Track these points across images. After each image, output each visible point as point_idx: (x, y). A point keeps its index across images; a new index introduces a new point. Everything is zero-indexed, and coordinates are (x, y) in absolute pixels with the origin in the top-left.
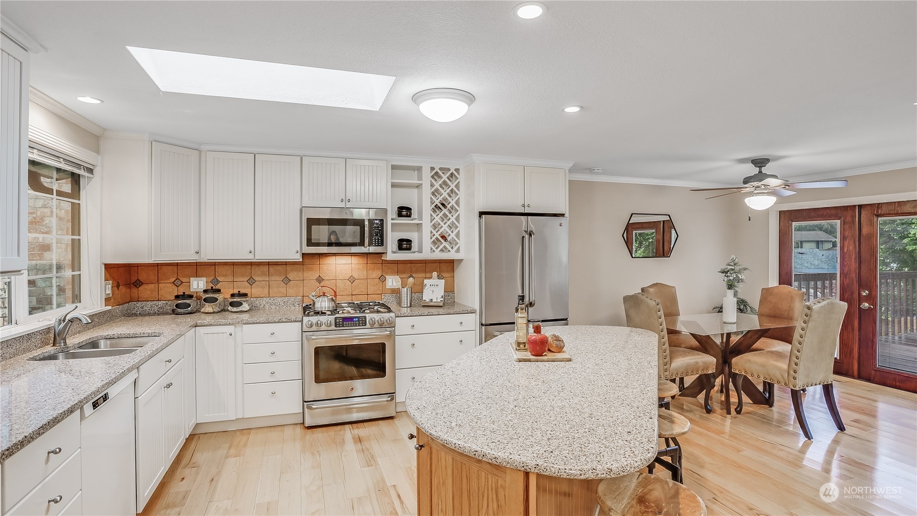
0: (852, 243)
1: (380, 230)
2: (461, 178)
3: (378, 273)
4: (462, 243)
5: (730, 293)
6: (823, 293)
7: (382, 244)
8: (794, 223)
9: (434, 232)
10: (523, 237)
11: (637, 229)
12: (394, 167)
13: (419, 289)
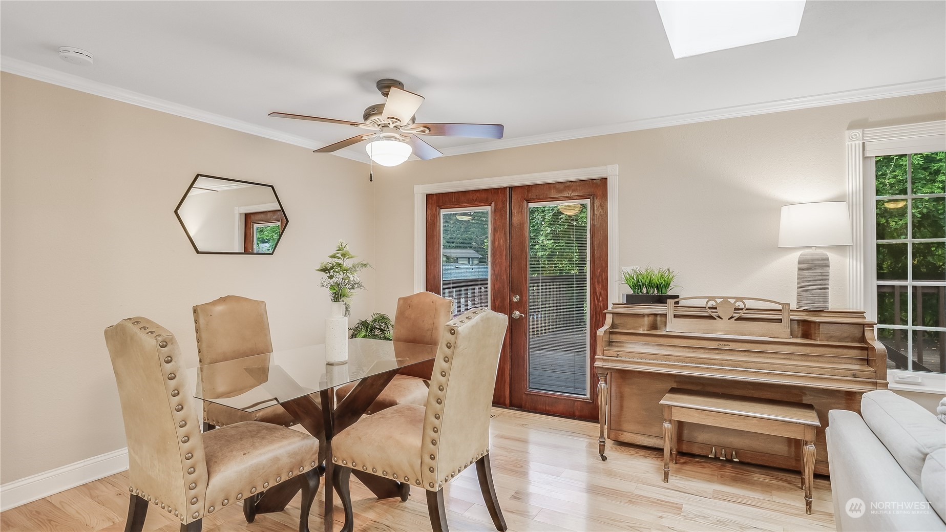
0: (503, 235)
5: (339, 307)
6: (473, 302)
8: (443, 212)
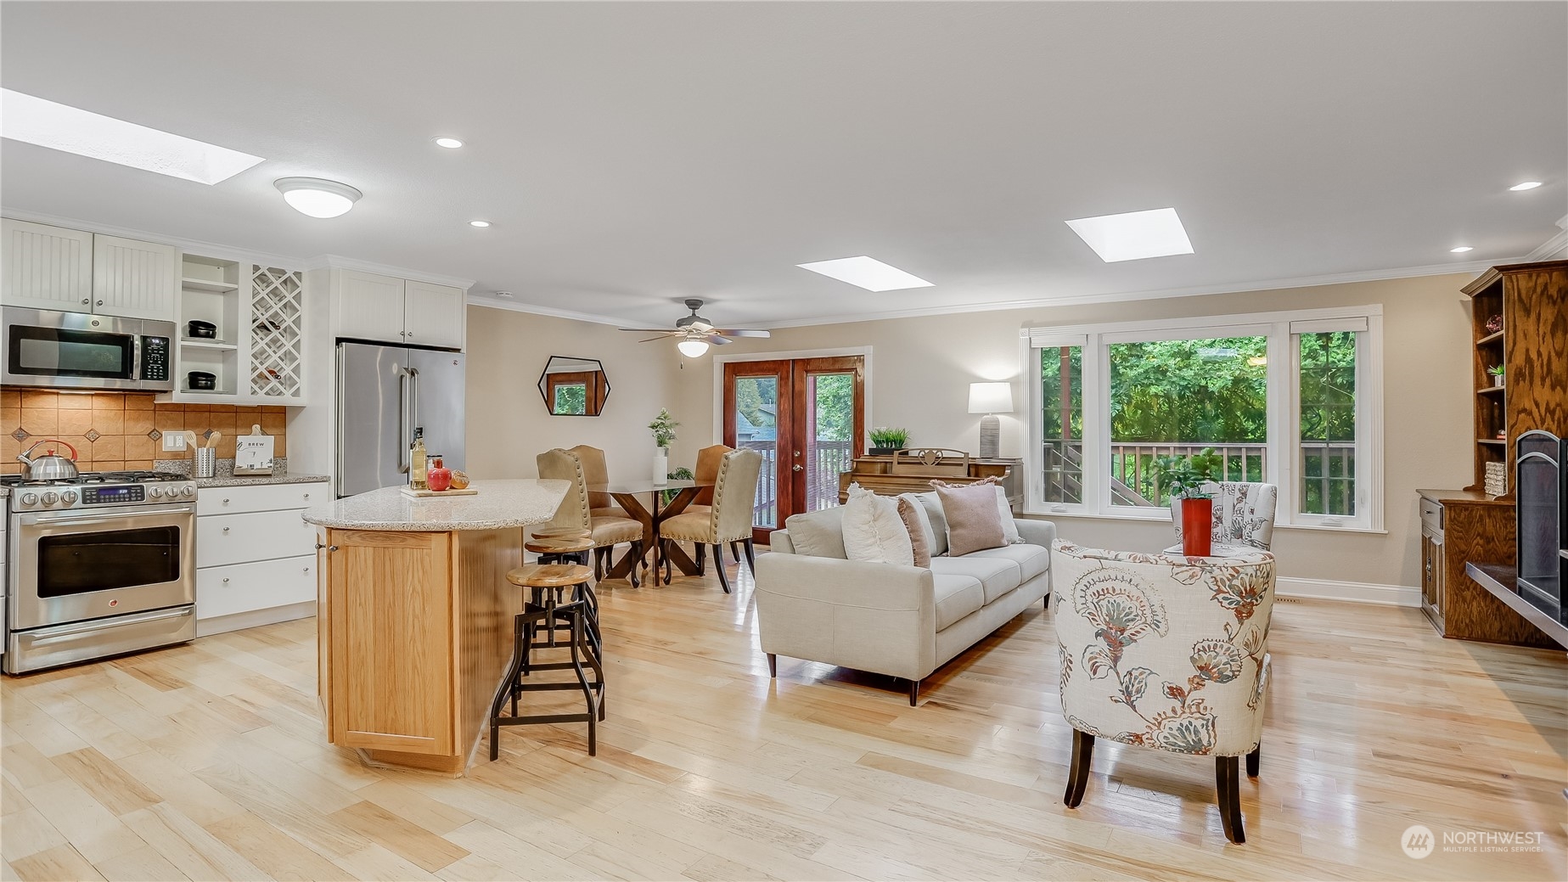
0: (787, 400)
1: (161, 355)
2: (304, 286)
3: (148, 426)
4: (303, 382)
5: (661, 450)
7: (165, 377)
8: (738, 379)
9: (257, 363)
10: (402, 377)
11: (561, 382)
12: (187, 258)
13: (227, 453)
